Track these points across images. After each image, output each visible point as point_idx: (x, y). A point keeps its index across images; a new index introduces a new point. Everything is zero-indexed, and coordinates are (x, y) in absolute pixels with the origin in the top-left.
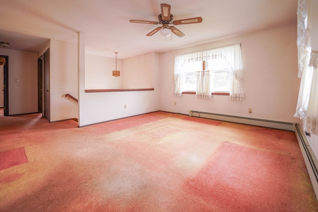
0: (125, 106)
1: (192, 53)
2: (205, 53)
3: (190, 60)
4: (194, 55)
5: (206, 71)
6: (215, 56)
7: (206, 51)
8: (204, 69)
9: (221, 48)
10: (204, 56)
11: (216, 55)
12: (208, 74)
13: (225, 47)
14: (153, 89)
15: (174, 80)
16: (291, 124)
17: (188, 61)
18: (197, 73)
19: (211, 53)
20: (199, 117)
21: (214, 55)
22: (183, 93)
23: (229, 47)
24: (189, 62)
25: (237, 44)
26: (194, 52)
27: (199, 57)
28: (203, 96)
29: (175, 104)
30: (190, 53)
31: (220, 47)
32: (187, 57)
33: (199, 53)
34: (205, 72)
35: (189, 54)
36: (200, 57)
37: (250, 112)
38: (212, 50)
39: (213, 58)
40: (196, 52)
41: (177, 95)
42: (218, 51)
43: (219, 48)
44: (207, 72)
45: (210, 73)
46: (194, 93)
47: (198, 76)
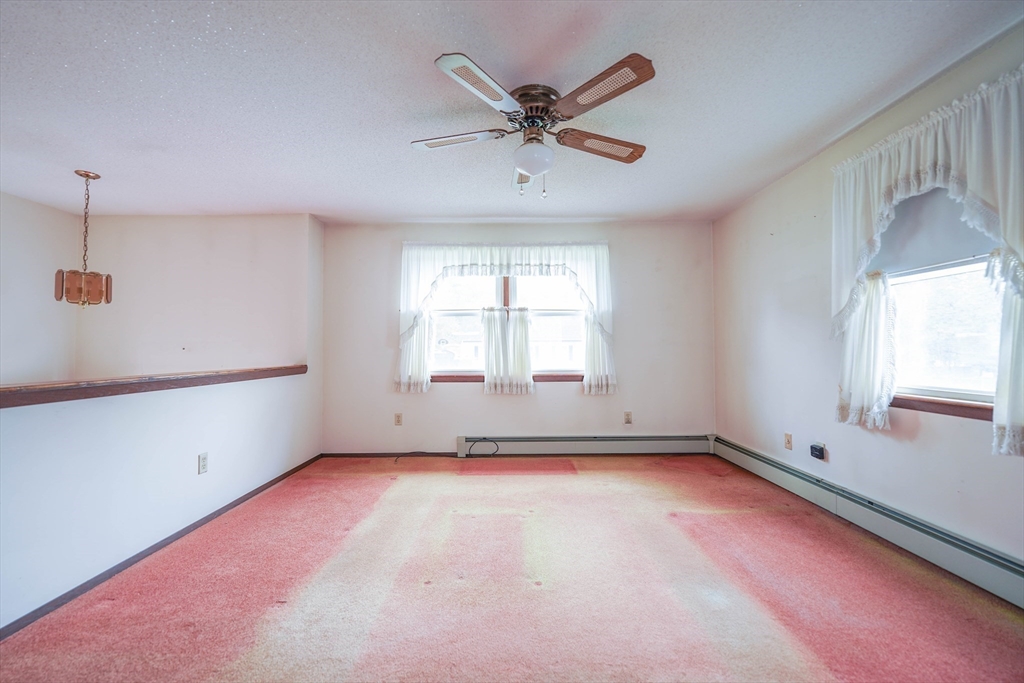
0: (202, 463)
1: (470, 245)
2: (516, 254)
3: (466, 270)
4: (483, 255)
5: (515, 310)
6: (545, 268)
7: (519, 249)
8: (506, 303)
9: (563, 247)
10: (513, 262)
11: (549, 266)
12: (523, 321)
13: (574, 247)
14: (302, 369)
15: (396, 334)
16: (705, 438)
17: (457, 270)
18: (486, 313)
19: (534, 255)
20: (494, 455)
21: (545, 262)
22: (434, 379)
23: (584, 247)
24: (462, 273)
25: (601, 244)
26: (479, 245)
27: (497, 262)
28: (508, 389)
29: (398, 420)
30: (463, 245)
31: (561, 245)
32: (454, 256)
33: (496, 251)
34: (511, 313)
35: (460, 248)
36: (501, 265)
37: (628, 422)
38: (538, 250)
39: (541, 273)
40: (487, 246)
41: (413, 386)
42: (556, 255)
43: (558, 247)
44: (517, 312)
45: (530, 315)
46: (480, 379)
47: (490, 321)
